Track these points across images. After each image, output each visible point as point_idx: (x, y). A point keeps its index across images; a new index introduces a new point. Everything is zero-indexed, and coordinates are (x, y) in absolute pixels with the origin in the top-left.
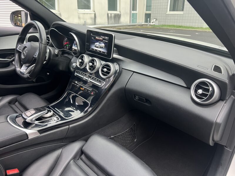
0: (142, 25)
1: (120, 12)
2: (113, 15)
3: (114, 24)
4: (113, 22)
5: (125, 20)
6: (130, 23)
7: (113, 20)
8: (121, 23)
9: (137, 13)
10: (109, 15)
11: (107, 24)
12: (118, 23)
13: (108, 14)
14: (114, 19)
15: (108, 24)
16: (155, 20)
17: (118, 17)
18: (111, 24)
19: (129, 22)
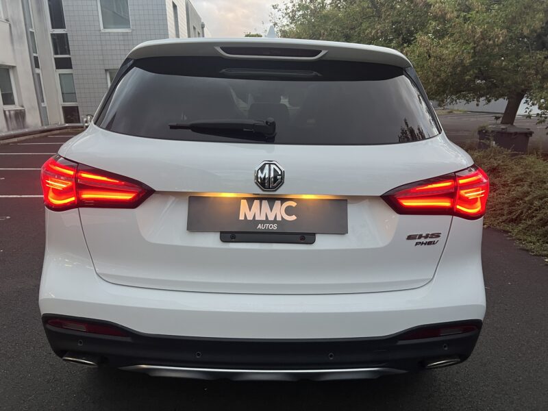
0: (66, 128)
1: (23, 107)
2: (12, 112)
3: (18, 129)
4: (16, 125)
5: (33, 121)
6: (42, 125)
7: (14, 122)
8: (28, 127)
9: (45, 107)
10: (7, 113)
11: (6, 130)
12: (24, 127)
13: (4, 112)
14: (16, 120)
15: (9, 129)
16: (89, 117)
17: (20, 115)
18: (13, 130)
19: (40, 124)
